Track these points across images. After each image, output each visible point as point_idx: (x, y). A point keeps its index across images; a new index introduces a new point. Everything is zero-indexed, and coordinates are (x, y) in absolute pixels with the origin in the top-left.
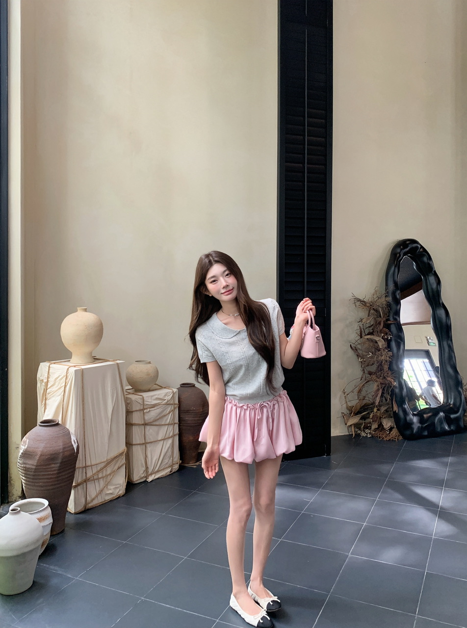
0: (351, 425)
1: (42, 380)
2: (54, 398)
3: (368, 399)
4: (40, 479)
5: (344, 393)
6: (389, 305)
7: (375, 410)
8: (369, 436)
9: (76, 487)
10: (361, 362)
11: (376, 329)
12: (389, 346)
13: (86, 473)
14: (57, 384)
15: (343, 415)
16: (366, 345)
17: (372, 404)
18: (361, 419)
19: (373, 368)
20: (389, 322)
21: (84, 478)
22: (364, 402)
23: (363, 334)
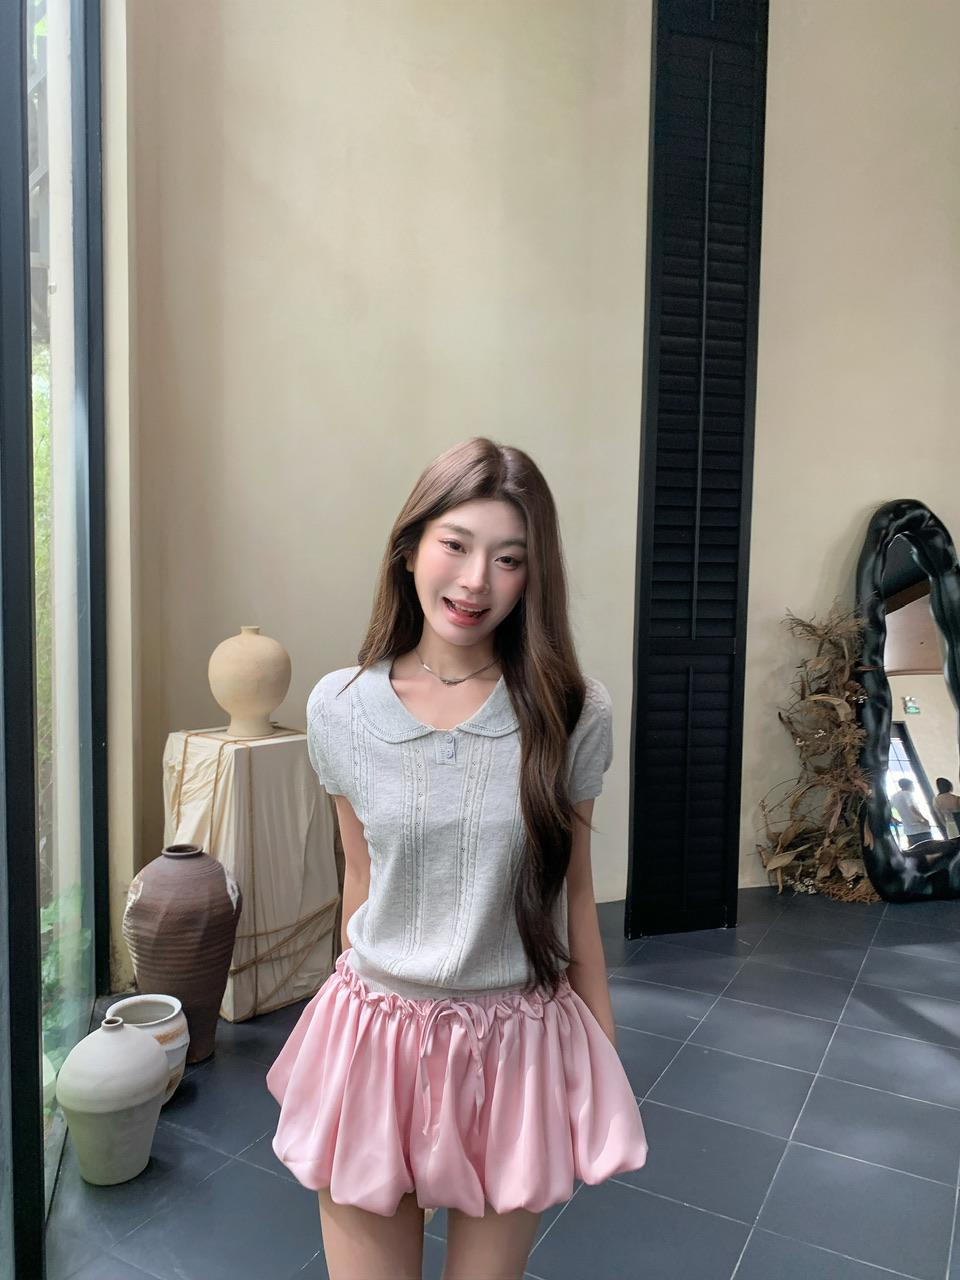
0: (775, 870)
1: (173, 767)
2: (194, 803)
3: (810, 820)
4: (165, 959)
5: (764, 808)
6: (862, 634)
7: (826, 842)
8: (811, 891)
9: (236, 972)
10: (801, 747)
11: (834, 682)
12: (859, 718)
13: (256, 947)
14: (201, 774)
15: (760, 850)
16: (813, 715)
17: (819, 830)
18: (794, 859)
19: (825, 761)
20: (861, 669)
21: (253, 955)
22: (804, 825)
23: (808, 692)
